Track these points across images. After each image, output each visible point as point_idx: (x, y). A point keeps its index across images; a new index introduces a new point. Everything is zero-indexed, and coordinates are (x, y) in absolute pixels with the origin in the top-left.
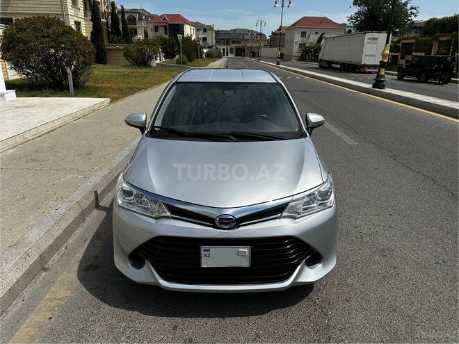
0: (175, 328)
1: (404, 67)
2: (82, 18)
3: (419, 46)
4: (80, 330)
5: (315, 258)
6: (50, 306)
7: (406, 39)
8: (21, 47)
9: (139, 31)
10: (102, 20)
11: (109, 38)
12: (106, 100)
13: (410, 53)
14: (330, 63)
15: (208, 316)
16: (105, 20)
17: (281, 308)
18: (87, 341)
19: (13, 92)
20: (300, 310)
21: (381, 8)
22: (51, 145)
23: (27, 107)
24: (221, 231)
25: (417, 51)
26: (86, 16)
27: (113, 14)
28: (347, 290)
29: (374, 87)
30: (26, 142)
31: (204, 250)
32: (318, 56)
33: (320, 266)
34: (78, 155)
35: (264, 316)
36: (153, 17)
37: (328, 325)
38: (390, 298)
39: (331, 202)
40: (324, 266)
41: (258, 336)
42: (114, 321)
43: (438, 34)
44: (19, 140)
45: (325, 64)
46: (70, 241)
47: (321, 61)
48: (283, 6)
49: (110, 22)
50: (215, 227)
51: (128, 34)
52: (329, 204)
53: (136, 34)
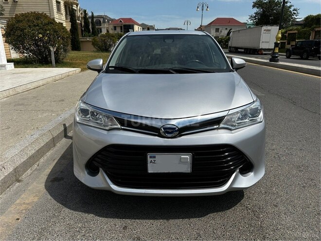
0: (125, 228)
1: (291, 49)
2: (64, 20)
3: (300, 35)
4: (42, 229)
5: (247, 167)
6: (19, 209)
7: (291, 30)
8: (18, 33)
9: (103, 30)
10: (77, 21)
11: (82, 34)
12: (78, 70)
13: (294, 40)
14: (237, 48)
15: (154, 218)
16: (80, 22)
17: (217, 211)
18: (47, 238)
19: (12, 64)
20: (235, 213)
21: (272, 10)
22: (34, 95)
23: (21, 73)
24: (166, 139)
25: (299, 38)
26: (66, 19)
27: (85, 18)
28: (273, 197)
29: (270, 61)
30: (17, 94)
31: (151, 157)
32: (228, 44)
33: (251, 174)
34: (54, 101)
35: (203, 219)
36: (112, 20)
37: (261, 226)
38: (312, 204)
39: (261, 119)
40: (255, 174)
41: (199, 235)
42: (72, 222)
43: (314, 26)
44: (11, 93)
45: (233, 49)
46: (42, 160)
47: (230, 47)
48: (203, 10)
49: (83, 24)
50: (160, 136)
51: (95, 31)
52: (259, 120)
53: (101, 32)
